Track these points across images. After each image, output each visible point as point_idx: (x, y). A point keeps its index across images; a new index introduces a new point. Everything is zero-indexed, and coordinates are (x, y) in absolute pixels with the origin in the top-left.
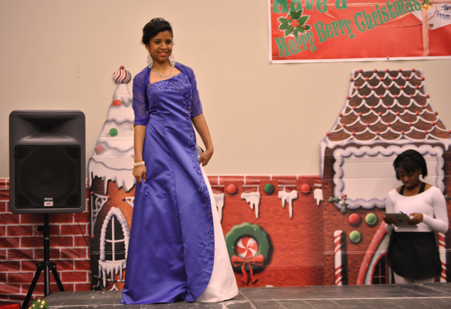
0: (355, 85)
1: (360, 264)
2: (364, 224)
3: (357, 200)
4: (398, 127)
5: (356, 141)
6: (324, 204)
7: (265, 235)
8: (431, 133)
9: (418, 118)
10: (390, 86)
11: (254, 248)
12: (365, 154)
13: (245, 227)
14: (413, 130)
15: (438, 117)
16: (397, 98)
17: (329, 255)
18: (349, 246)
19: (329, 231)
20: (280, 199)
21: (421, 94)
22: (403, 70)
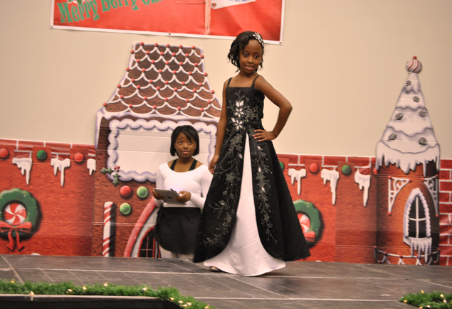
0: (136, 58)
1: (129, 237)
2: (135, 196)
3: (129, 172)
4: (175, 102)
5: (133, 114)
6: (96, 174)
7: (34, 202)
8: (206, 111)
9: (195, 95)
10: (170, 61)
11: (22, 215)
12: (141, 126)
13: (15, 193)
14: (190, 107)
15: (214, 96)
16: (176, 74)
17: (98, 226)
18: (119, 218)
19: (100, 201)
20: (53, 166)
21: (199, 71)
22: (184, 46)
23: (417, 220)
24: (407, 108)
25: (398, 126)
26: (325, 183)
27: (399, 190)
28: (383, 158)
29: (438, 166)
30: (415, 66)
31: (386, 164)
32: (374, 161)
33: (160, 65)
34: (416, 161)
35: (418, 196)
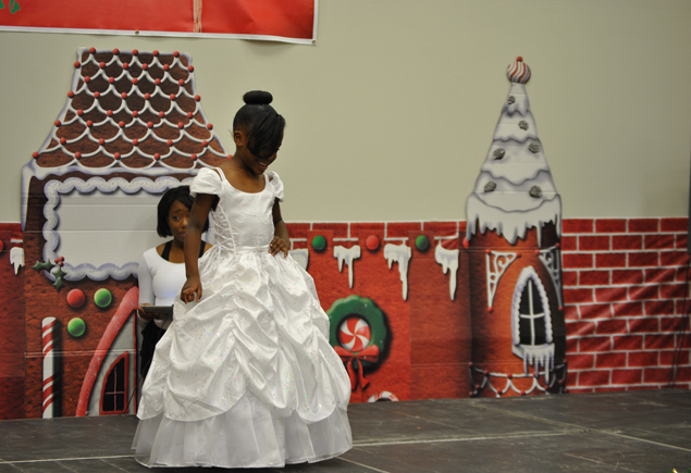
0: (83, 74)
1: (84, 373)
2: (92, 306)
3: (80, 267)
4: (150, 146)
5: (82, 168)
6: (26, 272)
8: (201, 158)
9: (182, 132)
10: (139, 79)
12: (96, 189)
14: (174, 152)
15: (212, 132)
16: (149, 99)
17: (33, 359)
18: (67, 343)
19: (35, 318)
21: (187, 93)
22: (161, 53)
23: (532, 317)
24: (511, 139)
25: (498, 169)
26: (390, 266)
27: (502, 272)
28: (477, 221)
29: (558, 230)
30: (520, 73)
31: (482, 231)
32: (463, 226)
33: (124, 86)
34: (526, 224)
35: (531, 279)
